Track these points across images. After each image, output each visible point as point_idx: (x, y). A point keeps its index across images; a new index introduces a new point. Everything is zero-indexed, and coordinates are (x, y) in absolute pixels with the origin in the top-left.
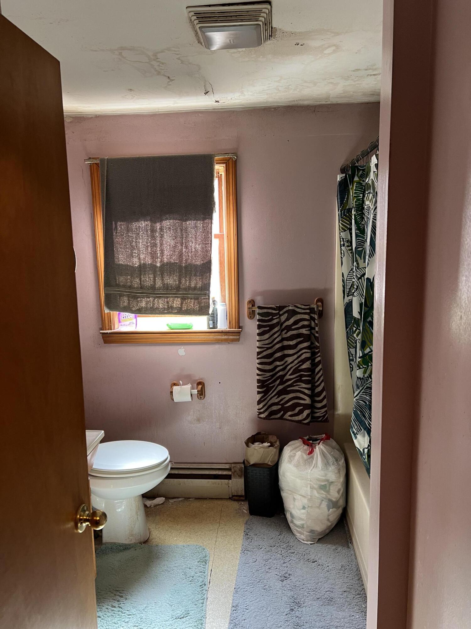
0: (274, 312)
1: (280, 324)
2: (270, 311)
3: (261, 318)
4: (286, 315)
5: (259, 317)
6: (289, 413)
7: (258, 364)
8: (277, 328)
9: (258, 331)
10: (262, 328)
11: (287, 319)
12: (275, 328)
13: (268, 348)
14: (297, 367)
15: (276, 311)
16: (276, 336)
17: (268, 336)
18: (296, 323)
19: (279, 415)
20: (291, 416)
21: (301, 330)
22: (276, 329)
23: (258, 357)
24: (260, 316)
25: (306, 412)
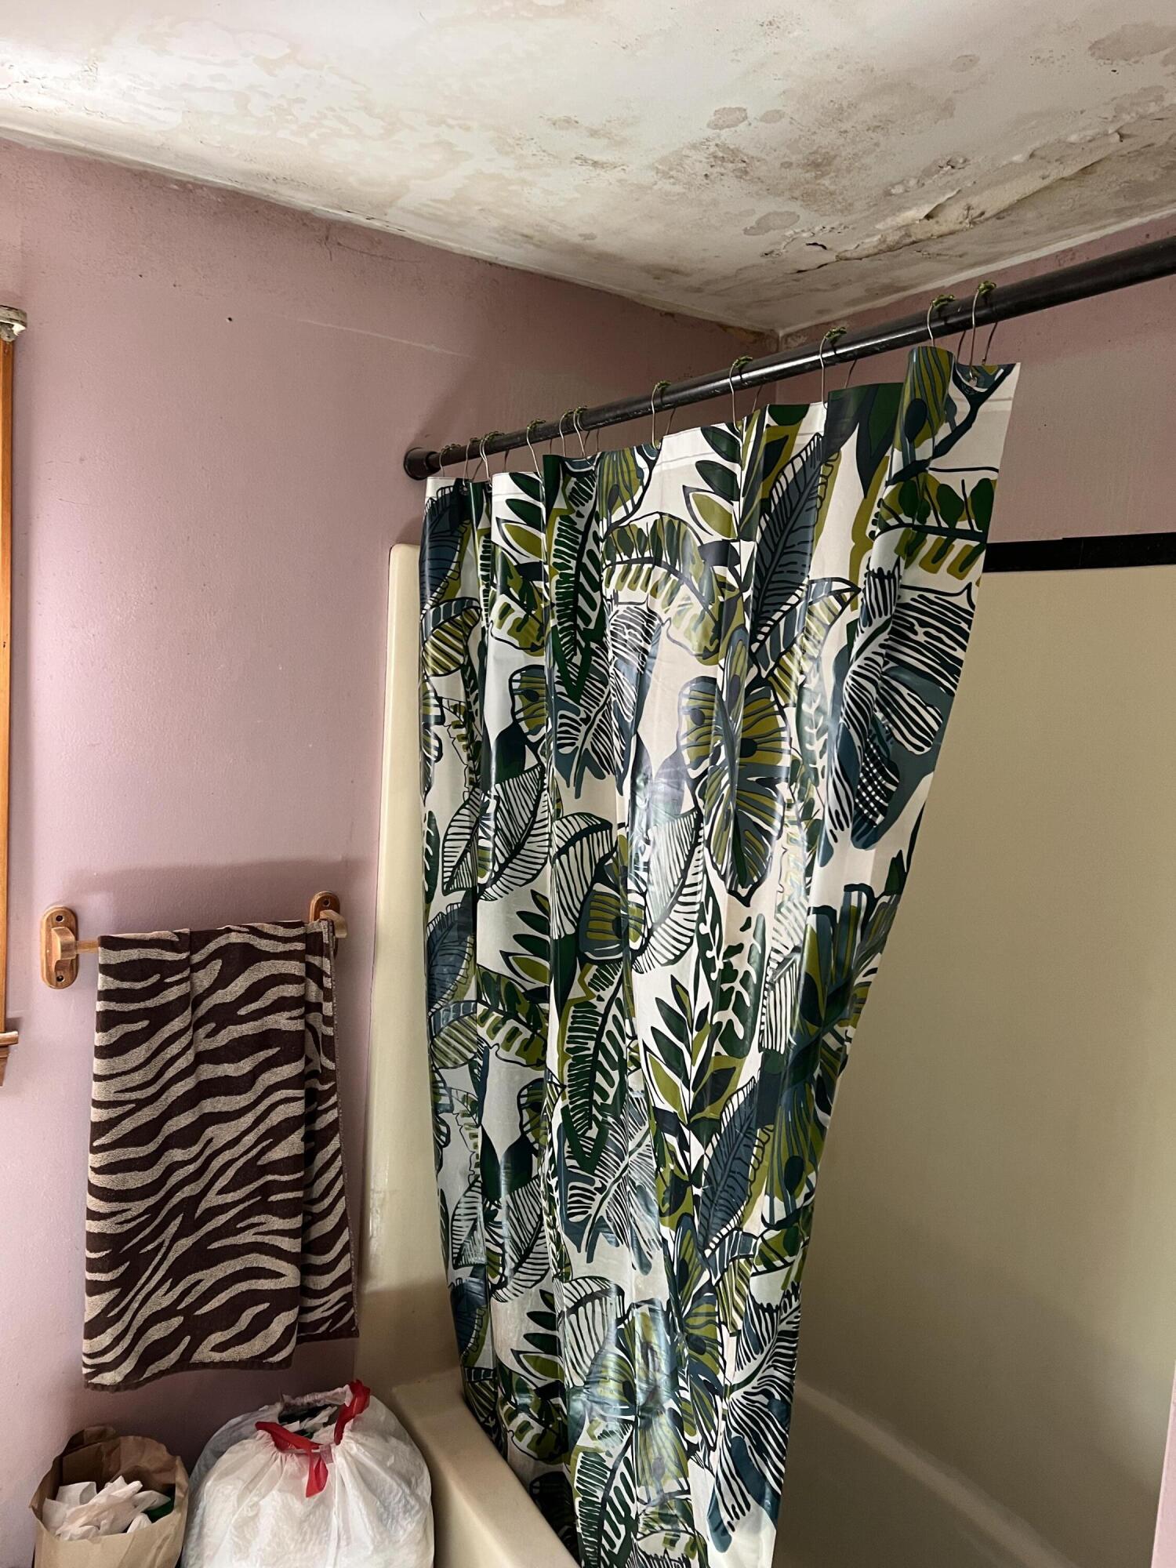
0: (170, 956)
1: (191, 1001)
2: (153, 954)
3: (114, 984)
4: (217, 965)
5: (105, 982)
6: (213, 1336)
7: (96, 1170)
8: (181, 1017)
9: (99, 1039)
10: (122, 1023)
11: (222, 982)
12: (172, 1020)
13: (141, 1104)
14: (253, 1158)
15: (180, 952)
16: (174, 1049)
17: (143, 1052)
18: (255, 992)
19: (174, 1357)
20: (221, 1347)
21: (271, 1017)
22: (176, 1025)
23: (95, 1144)
24: (110, 979)
25: (283, 1321)
